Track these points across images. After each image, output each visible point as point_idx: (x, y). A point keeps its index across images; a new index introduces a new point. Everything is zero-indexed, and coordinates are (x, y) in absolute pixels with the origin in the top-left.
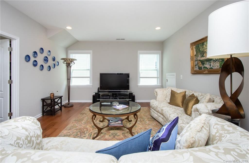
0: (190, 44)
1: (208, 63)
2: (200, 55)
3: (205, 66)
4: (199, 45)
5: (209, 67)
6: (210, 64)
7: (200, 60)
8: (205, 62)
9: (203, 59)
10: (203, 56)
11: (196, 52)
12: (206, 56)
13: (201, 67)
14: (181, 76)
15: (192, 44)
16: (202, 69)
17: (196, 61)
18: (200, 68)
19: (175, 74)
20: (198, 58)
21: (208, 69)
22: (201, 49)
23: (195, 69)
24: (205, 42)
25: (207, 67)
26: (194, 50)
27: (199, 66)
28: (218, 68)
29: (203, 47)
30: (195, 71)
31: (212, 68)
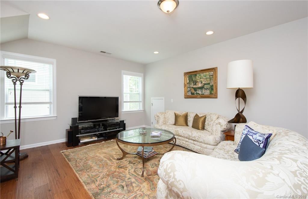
0: (183, 74)
1: (200, 90)
2: (193, 83)
3: (197, 92)
4: (192, 75)
5: (201, 93)
6: (202, 91)
7: (192, 88)
8: (198, 89)
9: (195, 86)
10: (195, 84)
11: (189, 81)
12: (198, 85)
13: (194, 93)
14: (172, 100)
15: (186, 74)
16: (194, 94)
17: (189, 88)
18: (192, 94)
19: (163, 98)
20: (191, 85)
21: (200, 94)
22: (193, 79)
23: (188, 94)
24: (197, 74)
25: (199, 93)
26: (188, 79)
27: (191, 92)
28: (208, 95)
29: (195, 78)
30: (188, 96)
31: (203, 94)
